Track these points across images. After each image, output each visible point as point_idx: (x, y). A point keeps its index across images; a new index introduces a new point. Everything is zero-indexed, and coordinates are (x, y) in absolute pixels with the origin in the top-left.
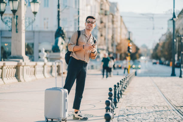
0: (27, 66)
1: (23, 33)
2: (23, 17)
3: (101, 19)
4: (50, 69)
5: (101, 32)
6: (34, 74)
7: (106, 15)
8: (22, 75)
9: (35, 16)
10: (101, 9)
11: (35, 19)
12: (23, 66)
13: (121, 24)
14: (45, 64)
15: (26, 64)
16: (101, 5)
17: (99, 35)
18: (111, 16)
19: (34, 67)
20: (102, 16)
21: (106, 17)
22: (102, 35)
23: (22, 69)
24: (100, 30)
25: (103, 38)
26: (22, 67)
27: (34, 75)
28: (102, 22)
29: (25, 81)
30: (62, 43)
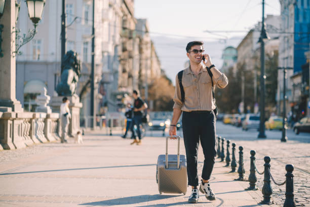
0: (20, 119)
1: (13, 57)
2: (13, 28)
3: (123, 44)
4: (55, 124)
5: (124, 65)
6: (30, 135)
7: (130, 38)
8: (10, 137)
9: (35, 26)
10: (124, 28)
11: (35, 32)
12: (13, 120)
13: (151, 54)
14: (48, 116)
15: (19, 116)
16: (124, 21)
17: (120, 69)
18: (138, 40)
19: (30, 121)
20: (124, 39)
21: (131, 41)
22: (124, 71)
23: (11, 125)
24: (122, 62)
25: (126, 76)
26: (11, 122)
27: (29, 137)
28: (124, 50)
29: (16, 148)
30: (74, 80)
